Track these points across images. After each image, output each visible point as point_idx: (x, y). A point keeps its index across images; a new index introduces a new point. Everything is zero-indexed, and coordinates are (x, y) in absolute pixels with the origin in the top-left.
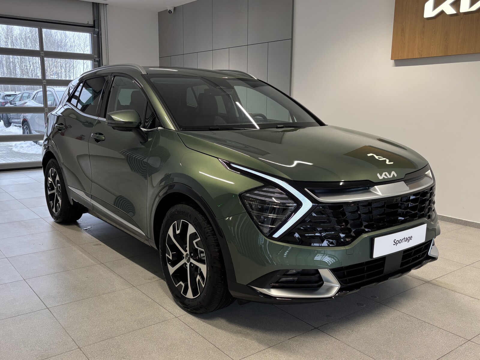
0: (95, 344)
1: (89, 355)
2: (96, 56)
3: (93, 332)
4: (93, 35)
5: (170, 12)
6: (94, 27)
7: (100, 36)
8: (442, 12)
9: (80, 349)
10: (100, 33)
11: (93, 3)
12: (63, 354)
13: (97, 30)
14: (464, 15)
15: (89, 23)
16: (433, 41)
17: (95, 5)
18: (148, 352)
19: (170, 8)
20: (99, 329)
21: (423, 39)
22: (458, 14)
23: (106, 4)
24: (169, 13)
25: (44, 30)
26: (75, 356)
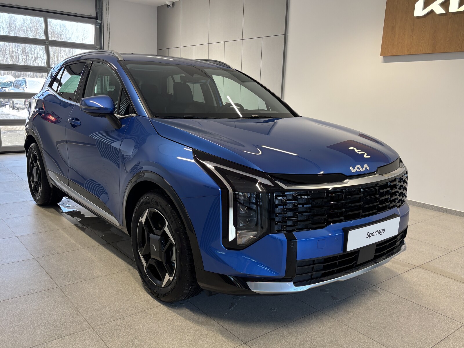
0: (107, 324)
9: (93, 328)
12: (76, 334)
18: (159, 333)
20: (110, 309)
26: (88, 335)
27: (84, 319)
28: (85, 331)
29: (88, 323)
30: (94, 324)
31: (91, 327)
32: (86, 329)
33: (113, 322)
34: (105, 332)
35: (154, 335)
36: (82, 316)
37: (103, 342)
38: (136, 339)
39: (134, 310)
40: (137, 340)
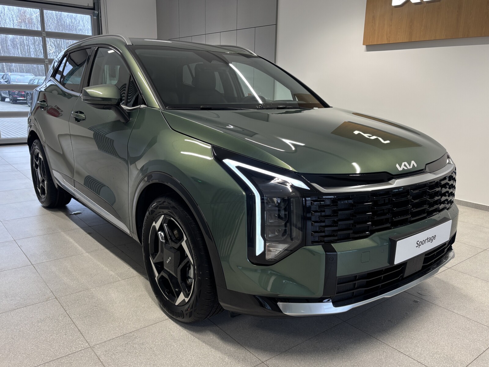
0: (72, 295)
1: (64, 304)
3: (71, 285)
4: (93, 17)
7: (100, 18)
9: (57, 299)
18: (118, 302)
20: (77, 282)
25: (45, 11)
26: (51, 305)
27: (50, 291)
28: (49, 301)
29: (54, 295)
30: (59, 296)
31: (56, 298)
32: (51, 299)
33: (77, 293)
34: (67, 301)
35: (113, 303)
36: (49, 289)
37: (64, 310)
40: (96, 308)
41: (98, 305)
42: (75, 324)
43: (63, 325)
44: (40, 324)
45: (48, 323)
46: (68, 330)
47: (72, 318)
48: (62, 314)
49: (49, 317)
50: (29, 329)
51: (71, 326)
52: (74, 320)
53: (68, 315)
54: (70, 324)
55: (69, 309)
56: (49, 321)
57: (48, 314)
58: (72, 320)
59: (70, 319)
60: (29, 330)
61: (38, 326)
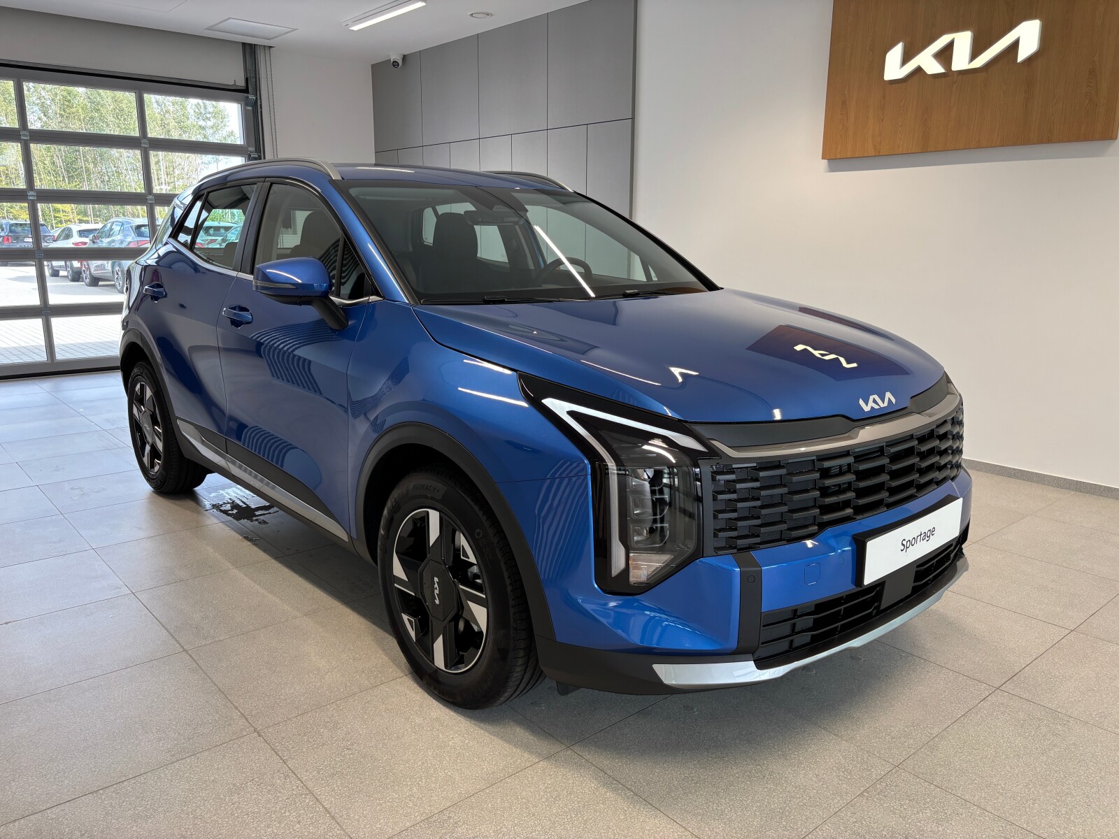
2: (252, 149)
5: (395, 64)
6: (246, 91)
7: (259, 110)
8: (919, 70)
9: (258, 733)
10: (259, 103)
11: (244, 44)
12: (224, 745)
13: (252, 97)
14: (960, 76)
15: (238, 84)
16: (900, 124)
17: (247, 48)
19: (395, 56)
21: (883, 120)
22: (949, 73)
23: (270, 47)
24: (394, 66)
26: (250, 748)
28: (242, 740)
31: (255, 730)
32: (244, 733)
34: (283, 738)
37: (281, 759)
38: (349, 749)
39: (342, 690)
41: (353, 745)
42: (313, 794)
43: (287, 799)
44: (235, 798)
45: (254, 794)
46: (302, 811)
47: (303, 780)
48: (279, 771)
49: (253, 779)
50: (214, 812)
51: (307, 801)
52: (310, 785)
53: (293, 772)
54: (303, 796)
55: (290, 757)
56: (255, 788)
57: (248, 770)
58: (305, 785)
59: (298, 782)
60: (215, 815)
61: (233, 804)
